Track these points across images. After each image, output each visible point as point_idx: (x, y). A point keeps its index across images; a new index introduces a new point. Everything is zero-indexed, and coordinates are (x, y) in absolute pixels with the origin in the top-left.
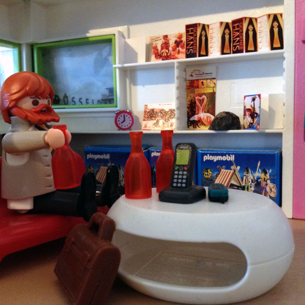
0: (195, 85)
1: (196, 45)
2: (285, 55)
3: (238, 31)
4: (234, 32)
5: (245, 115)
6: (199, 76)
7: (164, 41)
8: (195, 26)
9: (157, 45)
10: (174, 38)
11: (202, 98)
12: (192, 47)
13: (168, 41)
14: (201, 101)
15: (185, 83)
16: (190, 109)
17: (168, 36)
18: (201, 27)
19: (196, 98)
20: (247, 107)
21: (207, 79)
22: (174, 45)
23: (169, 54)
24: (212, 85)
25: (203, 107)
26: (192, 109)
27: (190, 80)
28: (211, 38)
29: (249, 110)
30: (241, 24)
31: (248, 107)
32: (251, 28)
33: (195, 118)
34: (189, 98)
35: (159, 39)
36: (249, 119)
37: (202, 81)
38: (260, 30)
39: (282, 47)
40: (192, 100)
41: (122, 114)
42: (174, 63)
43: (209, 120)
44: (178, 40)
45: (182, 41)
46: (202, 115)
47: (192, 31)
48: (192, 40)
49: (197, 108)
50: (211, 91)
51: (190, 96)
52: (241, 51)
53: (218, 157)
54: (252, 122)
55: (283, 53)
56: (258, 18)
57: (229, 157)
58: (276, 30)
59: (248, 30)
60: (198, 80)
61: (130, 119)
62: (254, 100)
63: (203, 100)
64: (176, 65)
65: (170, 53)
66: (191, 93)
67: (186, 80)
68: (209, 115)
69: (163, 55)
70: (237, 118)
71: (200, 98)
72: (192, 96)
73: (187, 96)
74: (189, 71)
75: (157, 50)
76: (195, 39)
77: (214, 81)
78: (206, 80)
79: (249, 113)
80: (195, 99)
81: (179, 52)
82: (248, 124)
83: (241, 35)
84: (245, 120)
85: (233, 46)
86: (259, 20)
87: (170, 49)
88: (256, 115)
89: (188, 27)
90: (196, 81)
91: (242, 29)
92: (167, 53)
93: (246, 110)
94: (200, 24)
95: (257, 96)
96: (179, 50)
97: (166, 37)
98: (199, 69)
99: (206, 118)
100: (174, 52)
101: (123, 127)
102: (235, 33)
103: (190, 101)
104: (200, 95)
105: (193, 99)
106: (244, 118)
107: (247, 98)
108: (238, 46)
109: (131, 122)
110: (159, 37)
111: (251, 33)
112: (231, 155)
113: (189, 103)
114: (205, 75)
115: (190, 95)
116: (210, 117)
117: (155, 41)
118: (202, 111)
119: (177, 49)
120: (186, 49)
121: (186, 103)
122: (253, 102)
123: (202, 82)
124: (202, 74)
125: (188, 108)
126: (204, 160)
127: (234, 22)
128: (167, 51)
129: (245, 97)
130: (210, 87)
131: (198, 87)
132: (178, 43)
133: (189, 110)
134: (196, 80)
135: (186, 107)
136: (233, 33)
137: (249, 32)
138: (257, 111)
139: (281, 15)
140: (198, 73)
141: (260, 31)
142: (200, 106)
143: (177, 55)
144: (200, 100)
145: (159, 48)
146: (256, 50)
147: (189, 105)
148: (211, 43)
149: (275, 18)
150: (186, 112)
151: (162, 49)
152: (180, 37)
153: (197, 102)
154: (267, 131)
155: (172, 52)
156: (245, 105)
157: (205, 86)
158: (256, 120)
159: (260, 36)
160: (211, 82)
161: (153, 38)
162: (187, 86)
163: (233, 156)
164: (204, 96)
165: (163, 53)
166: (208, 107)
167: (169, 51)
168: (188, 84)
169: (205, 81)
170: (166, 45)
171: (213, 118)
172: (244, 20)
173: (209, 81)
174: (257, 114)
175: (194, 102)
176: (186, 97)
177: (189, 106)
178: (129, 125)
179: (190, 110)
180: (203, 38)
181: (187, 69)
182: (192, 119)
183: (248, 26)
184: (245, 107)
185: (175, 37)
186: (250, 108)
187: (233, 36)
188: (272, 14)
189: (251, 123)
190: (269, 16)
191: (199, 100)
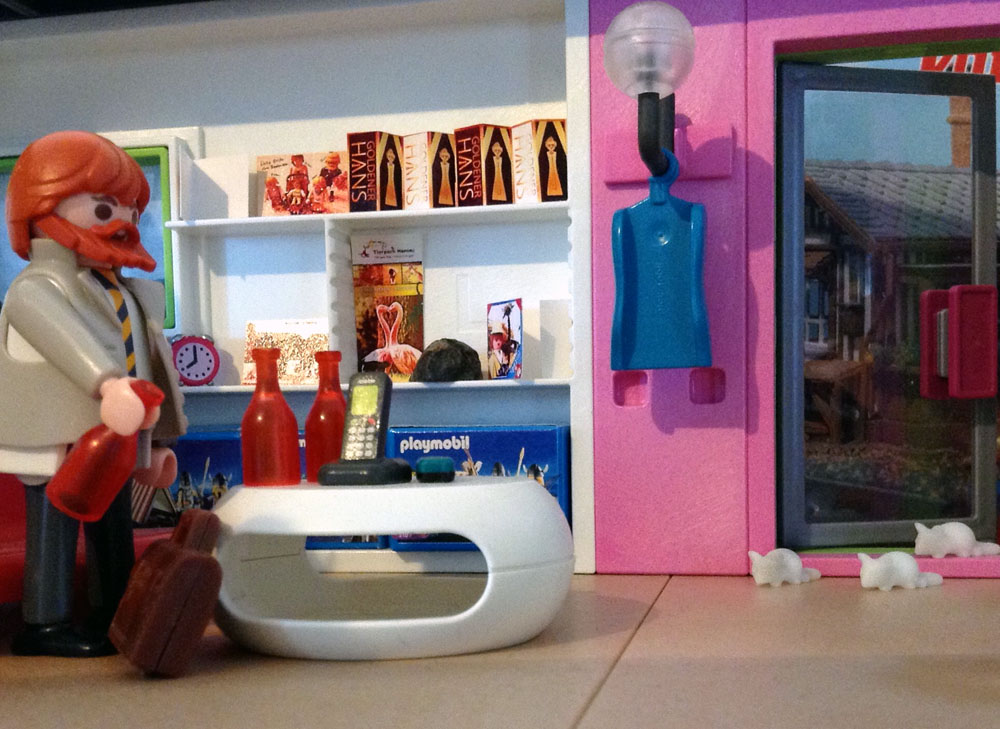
0: (374, 276)
1: (375, 183)
2: (572, 214)
3: (469, 155)
4: (460, 157)
5: (490, 348)
6: (382, 255)
7: (294, 168)
8: (371, 137)
9: (277, 177)
10: (319, 162)
11: (391, 308)
12: (364, 187)
13: (305, 168)
14: (391, 317)
15: (350, 271)
16: (363, 333)
17: (305, 158)
18: (384, 140)
19: (378, 308)
20: (494, 331)
21: (402, 264)
22: (318, 179)
23: (307, 201)
24: (414, 279)
25: (395, 329)
26: (368, 333)
27: (360, 265)
28: (408, 168)
29: (499, 336)
30: (476, 139)
31: (498, 329)
32: (497, 148)
33: (377, 355)
34: (361, 308)
35: (282, 163)
36: (499, 357)
37: (390, 268)
38: (517, 156)
39: (564, 197)
40: (367, 312)
41: (190, 346)
42: (322, 222)
43: (409, 361)
44: (329, 168)
45: (339, 172)
46: (394, 349)
47: (363, 149)
48: (364, 171)
49: (380, 333)
50: (413, 292)
51: (364, 304)
52: (478, 202)
53: (434, 441)
54: (506, 362)
55: (565, 210)
56: (514, 127)
57: (458, 441)
58: (552, 157)
59: (490, 154)
60: (379, 266)
61: (211, 356)
62: (508, 312)
63: (395, 313)
64: (328, 227)
65: (311, 199)
66: (364, 297)
67: (350, 263)
68: (408, 348)
69: (293, 202)
70: (474, 354)
71: (386, 307)
72: (368, 304)
73: (356, 303)
74: (359, 244)
75: (278, 188)
76: (371, 168)
77: (420, 269)
78: (400, 267)
79: (499, 342)
80: (375, 310)
81: (332, 198)
82: (499, 368)
83: (477, 164)
84: (491, 360)
85: (459, 189)
86: (515, 133)
87: (311, 188)
88: (513, 346)
89: (353, 138)
90: (375, 268)
91: (478, 150)
92: (303, 199)
93: (493, 337)
94: (381, 133)
95: (514, 303)
96: (332, 192)
97: (298, 159)
98: (381, 240)
99: (402, 355)
100: (321, 197)
101: (193, 378)
102: (463, 160)
103: (363, 316)
104: (388, 301)
105: (371, 311)
106: (489, 355)
107: (493, 307)
108: (470, 190)
109: (212, 366)
110: (281, 160)
111: (498, 162)
112: (462, 437)
113: (361, 319)
114: (397, 253)
115: (362, 300)
116: (412, 353)
117: (272, 167)
118: (393, 339)
119: (328, 188)
120: (351, 190)
121: (353, 319)
122: (506, 317)
123: (391, 271)
124: (389, 252)
125: (358, 330)
126: (402, 451)
127: (461, 134)
128: (304, 195)
129: (489, 306)
130: (410, 283)
131: (380, 282)
132: (330, 176)
133: (360, 338)
134: (375, 265)
135: (355, 330)
136: (458, 160)
137: (494, 158)
138: (516, 337)
139: (563, 123)
140: (380, 249)
141: (518, 158)
142: (388, 327)
143: (327, 205)
144: (388, 314)
145: (283, 184)
146: (510, 200)
147: (360, 324)
148: (409, 179)
149: (551, 130)
150: (356, 340)
151: (290, 186)
152: (335, 160)
153: (381, 319)
154: (538, 382)
155: (316, 196)
156: (490, 325)
157: (398, 279)
158: (513, 357)
159: (520, 168)
160: (412, 271)
161: (265, 161)
162: (355, 279)
163: (467, 437)
164: (395, 304)
165: (292, 196)
166: (406, 328)
167: (307, 193)
168: (357, 275)
169: (396, 269)
170: (299, 178)
171: (418, 354)
172: (482, 130)
173: (406, 268)
174: (515, 343)
175: (372, 317)
176: (353, 304)
177: (361, 327)
178: (208, 374)
179: (364, 337)
180: (391, 168)
181: (353, 239)
182: (368, 359)
183: (491, 145)
184: (489, 331)
185: (322, 160)
186: (502, 331)
187: (459, 166)
188: (543, 120)
189: (504, 366)
190: (537, 123)
191: (384, 315)
